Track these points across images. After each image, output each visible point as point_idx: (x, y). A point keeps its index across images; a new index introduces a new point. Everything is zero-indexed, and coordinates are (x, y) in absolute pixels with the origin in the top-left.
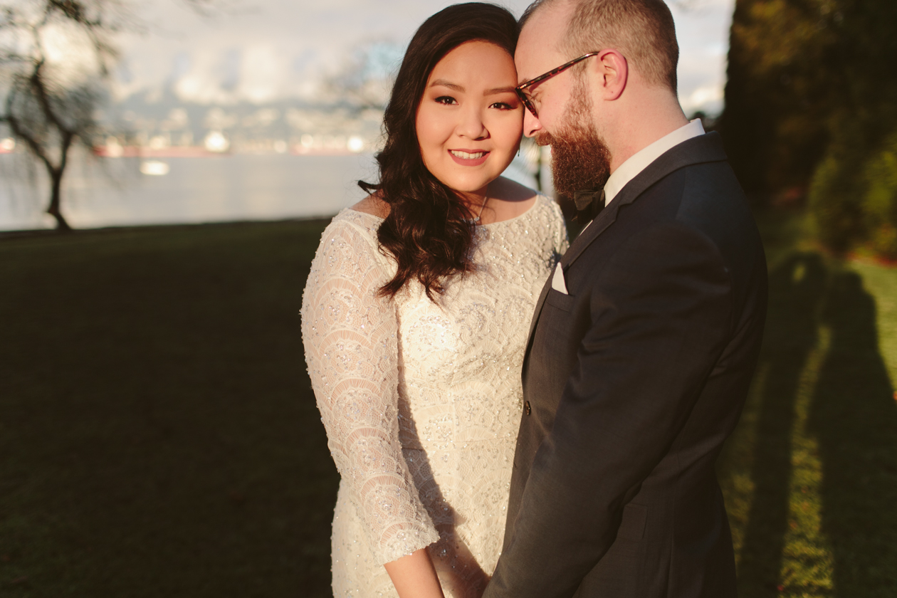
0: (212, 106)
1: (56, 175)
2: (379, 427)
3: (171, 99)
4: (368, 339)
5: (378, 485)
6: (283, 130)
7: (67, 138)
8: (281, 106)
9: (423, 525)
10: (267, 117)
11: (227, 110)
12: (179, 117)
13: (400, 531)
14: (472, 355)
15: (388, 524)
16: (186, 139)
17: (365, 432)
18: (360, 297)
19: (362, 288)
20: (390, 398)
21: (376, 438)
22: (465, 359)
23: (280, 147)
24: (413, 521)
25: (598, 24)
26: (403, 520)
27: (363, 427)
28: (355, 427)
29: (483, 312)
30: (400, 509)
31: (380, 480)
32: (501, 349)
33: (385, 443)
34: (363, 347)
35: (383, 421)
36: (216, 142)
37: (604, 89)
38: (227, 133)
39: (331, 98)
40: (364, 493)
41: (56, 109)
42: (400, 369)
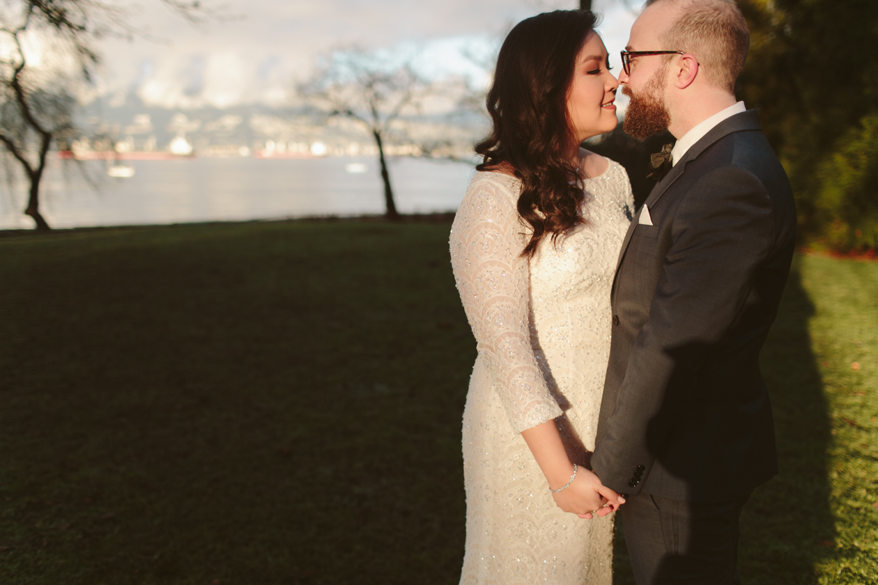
0: (177, 110)
1: (35, 177)
2: (519, 331)
3: (135, 103)
4: (510, 266)
5: (520, 372)
6: (247, 135)
7: (47, 141)
8: (244, 111)
9: (552, 403)
10: (230, 122)
11: (191, 115)
12: (144, 121)
13: (537, 405)
14: (585, 275)
15: (528, 401)
16: (151, 143)
17: (509, 334)
18: (503, 235)
19: (505, 229)
20: (525, 310)
21: (518, 339)
22: (581, 278)
23: (244, 151)
24: (546, 399)
25: (692, 34)
26: (539, 398)
27: (507, 331)
28: (502, 331)
29: (591, 244)
30: (537, 390)
31: (522, 368)
32: (603, 271)
33: (524, 342)
34: (507, 272)
35: (522, 326)
36: (180, 146)
37: (677, 78)
38: (191, 137)
39: (299, 103)
40: (509, 379)
41: (33, 112)
42: (530, 289)
